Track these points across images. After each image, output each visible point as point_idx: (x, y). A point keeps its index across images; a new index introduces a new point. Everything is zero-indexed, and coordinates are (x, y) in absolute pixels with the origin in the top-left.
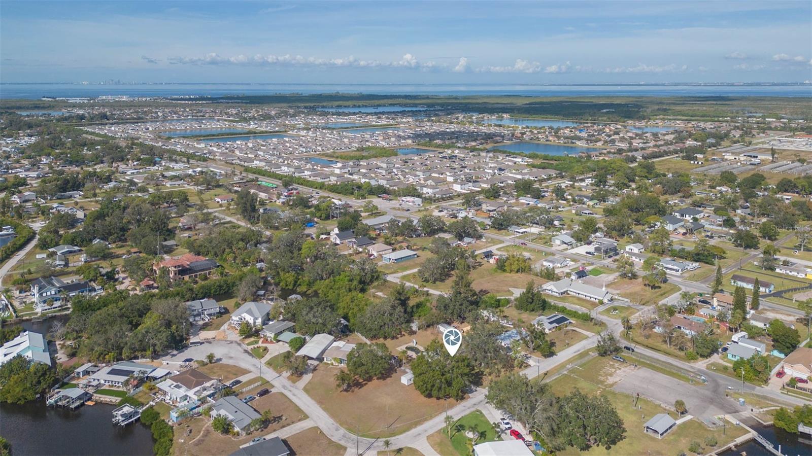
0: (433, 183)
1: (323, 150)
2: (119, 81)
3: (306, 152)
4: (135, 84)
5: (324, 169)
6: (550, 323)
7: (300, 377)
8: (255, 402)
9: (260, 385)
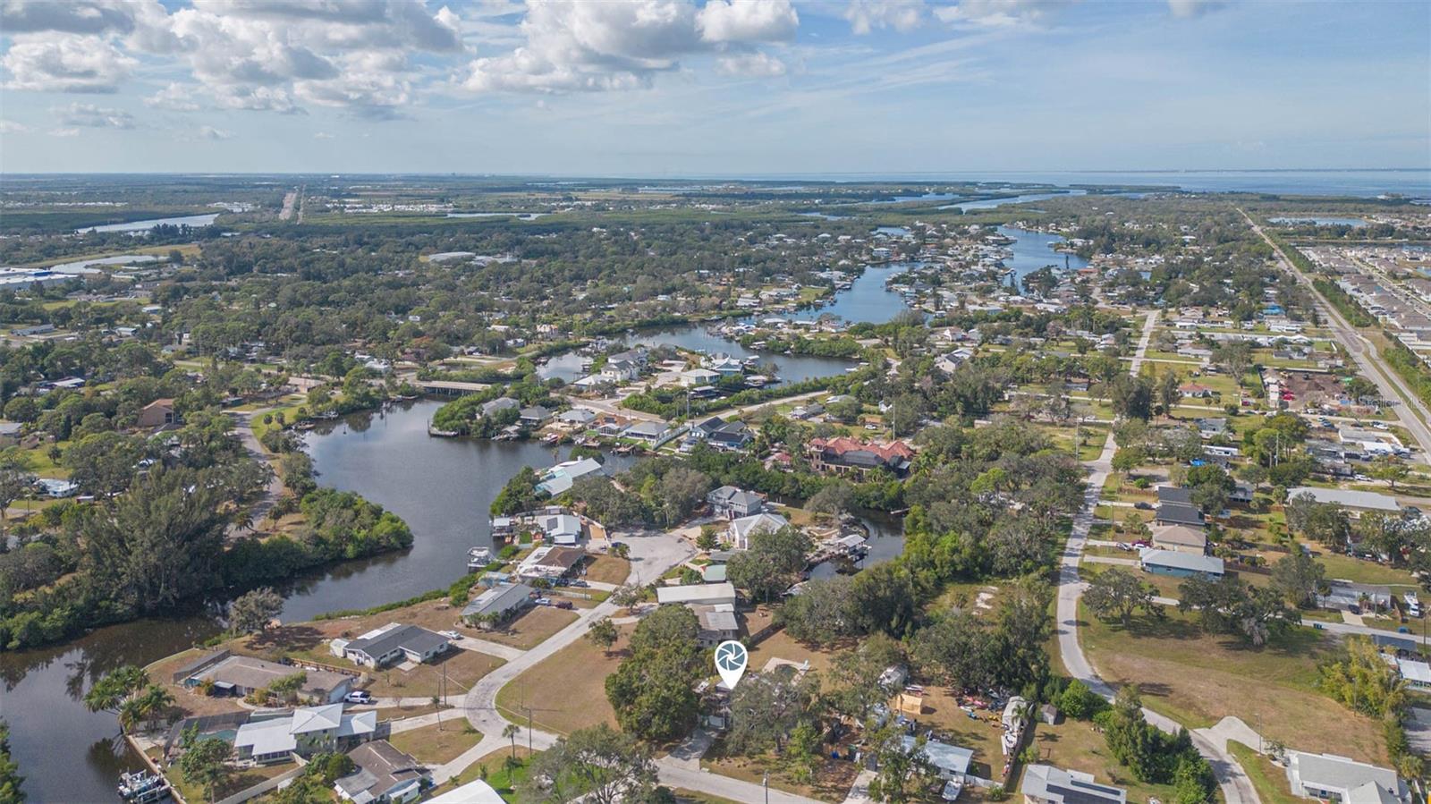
6: (1051, 789)
7: (628, 615)
8: (544, 608)
9: (586, 599)
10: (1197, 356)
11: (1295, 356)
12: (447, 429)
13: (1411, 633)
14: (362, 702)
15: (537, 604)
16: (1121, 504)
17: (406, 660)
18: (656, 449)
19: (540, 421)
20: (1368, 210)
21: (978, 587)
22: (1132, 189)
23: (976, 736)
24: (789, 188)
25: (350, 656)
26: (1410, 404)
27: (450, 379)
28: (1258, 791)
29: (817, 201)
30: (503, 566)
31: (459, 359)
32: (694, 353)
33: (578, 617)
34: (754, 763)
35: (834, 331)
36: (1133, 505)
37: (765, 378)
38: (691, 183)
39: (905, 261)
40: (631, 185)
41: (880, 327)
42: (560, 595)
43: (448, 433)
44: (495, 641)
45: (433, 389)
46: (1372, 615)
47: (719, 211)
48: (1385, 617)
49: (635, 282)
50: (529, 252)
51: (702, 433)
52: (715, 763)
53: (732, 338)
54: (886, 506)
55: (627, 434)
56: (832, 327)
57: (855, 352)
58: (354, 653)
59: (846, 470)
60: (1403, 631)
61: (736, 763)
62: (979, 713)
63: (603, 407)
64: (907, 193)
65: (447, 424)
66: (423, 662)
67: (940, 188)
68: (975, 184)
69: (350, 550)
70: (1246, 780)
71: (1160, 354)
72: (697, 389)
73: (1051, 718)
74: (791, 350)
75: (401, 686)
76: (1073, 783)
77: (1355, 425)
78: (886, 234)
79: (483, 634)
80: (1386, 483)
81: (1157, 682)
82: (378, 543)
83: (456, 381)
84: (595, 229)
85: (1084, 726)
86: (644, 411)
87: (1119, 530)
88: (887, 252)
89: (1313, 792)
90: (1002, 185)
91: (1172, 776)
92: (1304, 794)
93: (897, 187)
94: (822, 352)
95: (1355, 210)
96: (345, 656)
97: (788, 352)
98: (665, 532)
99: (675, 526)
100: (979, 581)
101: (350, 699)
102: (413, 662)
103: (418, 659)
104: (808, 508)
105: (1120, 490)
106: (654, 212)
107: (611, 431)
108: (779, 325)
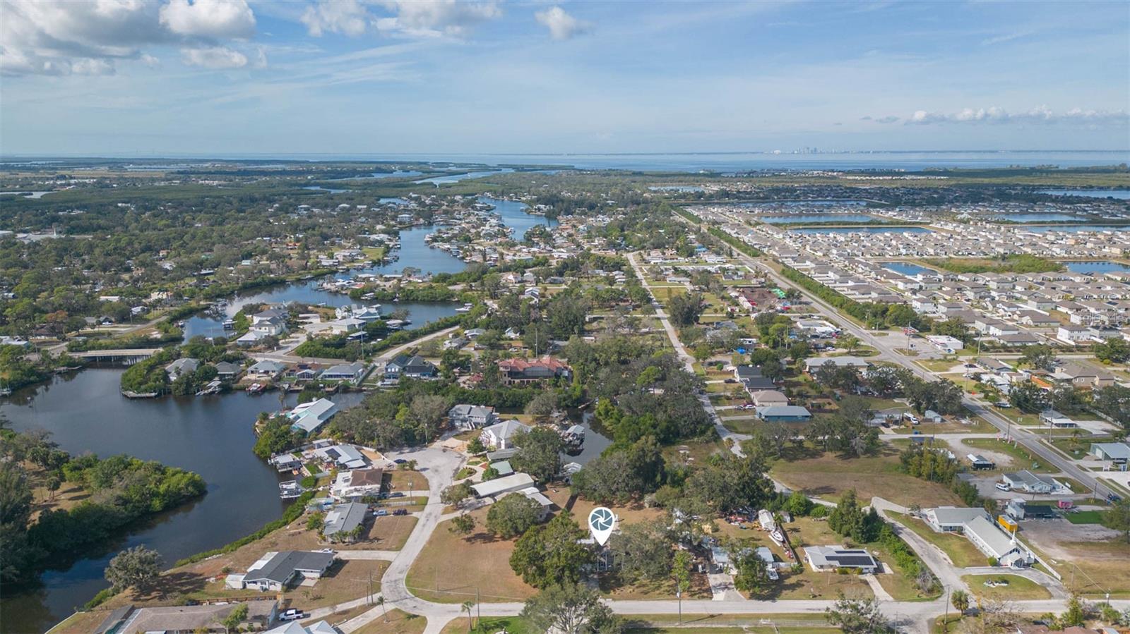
0: (1031, 322)
1: (937, 254)
2: (815, 150)
3: (907, 255)
4: (835, 153)
5: (891, 281)
6: (828, 558)
7: (455, 510)
8: (384, 518)
9: (412, 505)
10: (680, 282)
11: (735, 277)
12: (146, 391)
13: (920, 433)
14: (298, 618)
15: (376, 516)
16: (715, 382)
17: (304, 578)
18: (359, 385)
19: (235, 375)
20: (701, 181)
21: (676, 447)
22: (544, 168)
23: (753, 539)
24: (271, 166)
25: (249, 586)
26: (817, 301)
27: (101, 347)
28: (919, 535)
29: (309, 177)
30: (315, 492)
31: (96, 329)
32: (318, 307)
33: (417, 520)
34: (637, 587)
35: (420, 281)
36: (723, 381)
37: (400, 321)
38: (175, 162)
39: (424, 224)
40: (114, 164)
41: (456, 276)
42: (388, 506)
43: (148, 395)
44: (366, 549)
45: (94, 358)
46: (896, 427)
47: (225, 186)
48: (903, 427)
49: (211, 250)
50: (73, 228)
51: (396, 368)
52: (612, 593)
53: (337, 292)
54: (573, 403)
55: (325, 376)
56: (419, 278)
57: (452, 296)
58: (255, 583)
59: (528, 382)
60: (916, 433)
61: (628, 589)
62: (744, 525)
63: (279, 357)
64: (379, 171)
65: (143, 387)
66: (322, 576)
67: (404, 166)
68: (425, 163)
69: (157, 504)
70: (908, 530)
71: (656, 282)
72: (353, 335)
73: (788, 519)
74: (398, 298)
75: (319, 598)
76: (838, 552)
77: (801, 318)
78: (394, 203)
79: (351, 546)
80: (845, 351)
81: (824, 485)
82: (179, 494)
83: (112, 349)
84: (120, 205)
85: (806, 519)
86: (320, 357)
87: (728, 398)
88: (410, 218)
89: (946, 529)
90: (447, 165)
91: (878, 536)
92: (942, 531)
93: (369, 165)
94: (426, 298)
95: (694, 180)
96: (245, 586)
97: (396, 300)
98: (425, 446)
99: (432, 441)
100: (673, 444)
101: (286, 618)
102: (312, 579)
103: (318, 575)
104: (530, 413)
105: (708, 373)
106: (158, 188)
107: (309, 376)
108: (372, 279)
